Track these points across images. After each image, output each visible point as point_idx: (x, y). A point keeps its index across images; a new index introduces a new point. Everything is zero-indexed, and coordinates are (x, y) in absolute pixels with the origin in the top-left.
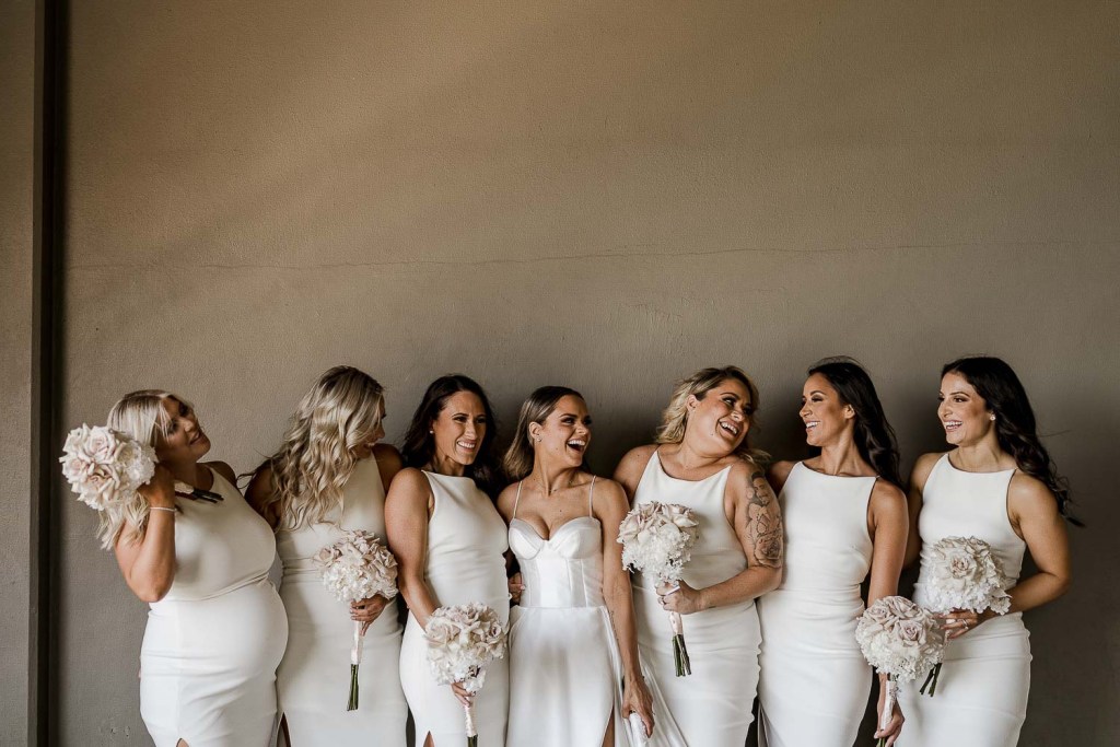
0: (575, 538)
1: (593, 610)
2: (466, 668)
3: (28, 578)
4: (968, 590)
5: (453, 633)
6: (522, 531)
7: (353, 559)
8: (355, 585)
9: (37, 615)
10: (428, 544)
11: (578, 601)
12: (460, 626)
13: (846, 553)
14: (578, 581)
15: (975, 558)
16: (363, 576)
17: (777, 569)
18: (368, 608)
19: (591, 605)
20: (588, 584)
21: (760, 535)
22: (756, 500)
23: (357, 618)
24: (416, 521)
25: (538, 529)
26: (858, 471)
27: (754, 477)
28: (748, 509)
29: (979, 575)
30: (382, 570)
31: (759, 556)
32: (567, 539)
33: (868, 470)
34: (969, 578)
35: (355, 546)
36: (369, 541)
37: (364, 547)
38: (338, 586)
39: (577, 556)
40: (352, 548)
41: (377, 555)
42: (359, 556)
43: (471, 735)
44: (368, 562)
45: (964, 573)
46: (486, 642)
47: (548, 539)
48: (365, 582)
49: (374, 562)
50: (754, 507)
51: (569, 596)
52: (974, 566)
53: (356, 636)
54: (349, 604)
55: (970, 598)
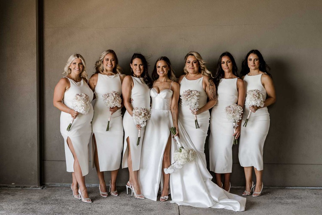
0: (165, 94)
1: (167, 111)
2: (142, 121)
3: (36, 102)
4: (256, 101)
5: (140, 113)
6: (153, 91)
7: (111, 98)
8: (111, 104)
9: (39, 110)
10: (131, 94)
11: (164, 109)
12: (142, 112)
13: (233, 96)
14: (164, 104)
15: (258, 94)
16: (113, 102)
17: (215, 100)
18: (113, 109)
19: (167, 110)
20: (167, 105)
21: (212, 92)
22: (211, 85)
23: (111, 111)
24: (128, 89)
25: (157, 90)
26: (233, 77)
27: (209, 80)
28: (209, 87)
29: (259, 98)
30: (118, 101)
31: (212, 97)
32: (163, 94)
33: (236, 77)
34: (256, 98)
35: (112, 95)
36: (116, 94)
37: (114, 95)
38: (107, 104)
39: (165, 98)
40: (112, 96)
41: (117, 98)
42: (113, 97)
43: (139, 137)
44: (115, 99)
45: (256, 97)
46: (147, 116)
47: (159, 93)
48: (114, 104)
49: (116, 99)
50: (210, 86)
51: (162, 107)
52: (258, 95)
53: (110, 115)
54: (109, 108)
55: (256, 103)
